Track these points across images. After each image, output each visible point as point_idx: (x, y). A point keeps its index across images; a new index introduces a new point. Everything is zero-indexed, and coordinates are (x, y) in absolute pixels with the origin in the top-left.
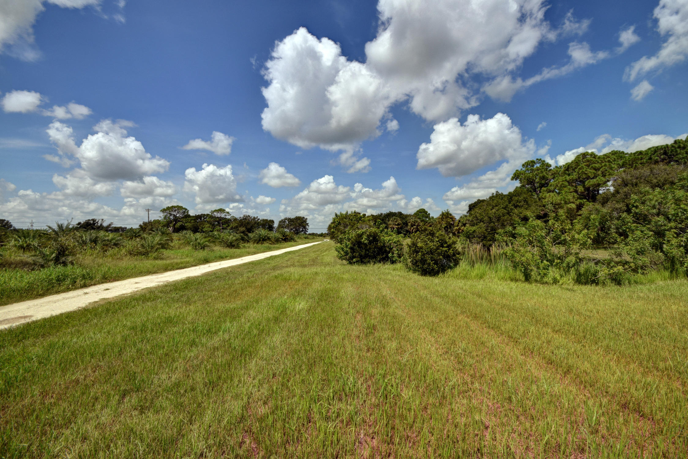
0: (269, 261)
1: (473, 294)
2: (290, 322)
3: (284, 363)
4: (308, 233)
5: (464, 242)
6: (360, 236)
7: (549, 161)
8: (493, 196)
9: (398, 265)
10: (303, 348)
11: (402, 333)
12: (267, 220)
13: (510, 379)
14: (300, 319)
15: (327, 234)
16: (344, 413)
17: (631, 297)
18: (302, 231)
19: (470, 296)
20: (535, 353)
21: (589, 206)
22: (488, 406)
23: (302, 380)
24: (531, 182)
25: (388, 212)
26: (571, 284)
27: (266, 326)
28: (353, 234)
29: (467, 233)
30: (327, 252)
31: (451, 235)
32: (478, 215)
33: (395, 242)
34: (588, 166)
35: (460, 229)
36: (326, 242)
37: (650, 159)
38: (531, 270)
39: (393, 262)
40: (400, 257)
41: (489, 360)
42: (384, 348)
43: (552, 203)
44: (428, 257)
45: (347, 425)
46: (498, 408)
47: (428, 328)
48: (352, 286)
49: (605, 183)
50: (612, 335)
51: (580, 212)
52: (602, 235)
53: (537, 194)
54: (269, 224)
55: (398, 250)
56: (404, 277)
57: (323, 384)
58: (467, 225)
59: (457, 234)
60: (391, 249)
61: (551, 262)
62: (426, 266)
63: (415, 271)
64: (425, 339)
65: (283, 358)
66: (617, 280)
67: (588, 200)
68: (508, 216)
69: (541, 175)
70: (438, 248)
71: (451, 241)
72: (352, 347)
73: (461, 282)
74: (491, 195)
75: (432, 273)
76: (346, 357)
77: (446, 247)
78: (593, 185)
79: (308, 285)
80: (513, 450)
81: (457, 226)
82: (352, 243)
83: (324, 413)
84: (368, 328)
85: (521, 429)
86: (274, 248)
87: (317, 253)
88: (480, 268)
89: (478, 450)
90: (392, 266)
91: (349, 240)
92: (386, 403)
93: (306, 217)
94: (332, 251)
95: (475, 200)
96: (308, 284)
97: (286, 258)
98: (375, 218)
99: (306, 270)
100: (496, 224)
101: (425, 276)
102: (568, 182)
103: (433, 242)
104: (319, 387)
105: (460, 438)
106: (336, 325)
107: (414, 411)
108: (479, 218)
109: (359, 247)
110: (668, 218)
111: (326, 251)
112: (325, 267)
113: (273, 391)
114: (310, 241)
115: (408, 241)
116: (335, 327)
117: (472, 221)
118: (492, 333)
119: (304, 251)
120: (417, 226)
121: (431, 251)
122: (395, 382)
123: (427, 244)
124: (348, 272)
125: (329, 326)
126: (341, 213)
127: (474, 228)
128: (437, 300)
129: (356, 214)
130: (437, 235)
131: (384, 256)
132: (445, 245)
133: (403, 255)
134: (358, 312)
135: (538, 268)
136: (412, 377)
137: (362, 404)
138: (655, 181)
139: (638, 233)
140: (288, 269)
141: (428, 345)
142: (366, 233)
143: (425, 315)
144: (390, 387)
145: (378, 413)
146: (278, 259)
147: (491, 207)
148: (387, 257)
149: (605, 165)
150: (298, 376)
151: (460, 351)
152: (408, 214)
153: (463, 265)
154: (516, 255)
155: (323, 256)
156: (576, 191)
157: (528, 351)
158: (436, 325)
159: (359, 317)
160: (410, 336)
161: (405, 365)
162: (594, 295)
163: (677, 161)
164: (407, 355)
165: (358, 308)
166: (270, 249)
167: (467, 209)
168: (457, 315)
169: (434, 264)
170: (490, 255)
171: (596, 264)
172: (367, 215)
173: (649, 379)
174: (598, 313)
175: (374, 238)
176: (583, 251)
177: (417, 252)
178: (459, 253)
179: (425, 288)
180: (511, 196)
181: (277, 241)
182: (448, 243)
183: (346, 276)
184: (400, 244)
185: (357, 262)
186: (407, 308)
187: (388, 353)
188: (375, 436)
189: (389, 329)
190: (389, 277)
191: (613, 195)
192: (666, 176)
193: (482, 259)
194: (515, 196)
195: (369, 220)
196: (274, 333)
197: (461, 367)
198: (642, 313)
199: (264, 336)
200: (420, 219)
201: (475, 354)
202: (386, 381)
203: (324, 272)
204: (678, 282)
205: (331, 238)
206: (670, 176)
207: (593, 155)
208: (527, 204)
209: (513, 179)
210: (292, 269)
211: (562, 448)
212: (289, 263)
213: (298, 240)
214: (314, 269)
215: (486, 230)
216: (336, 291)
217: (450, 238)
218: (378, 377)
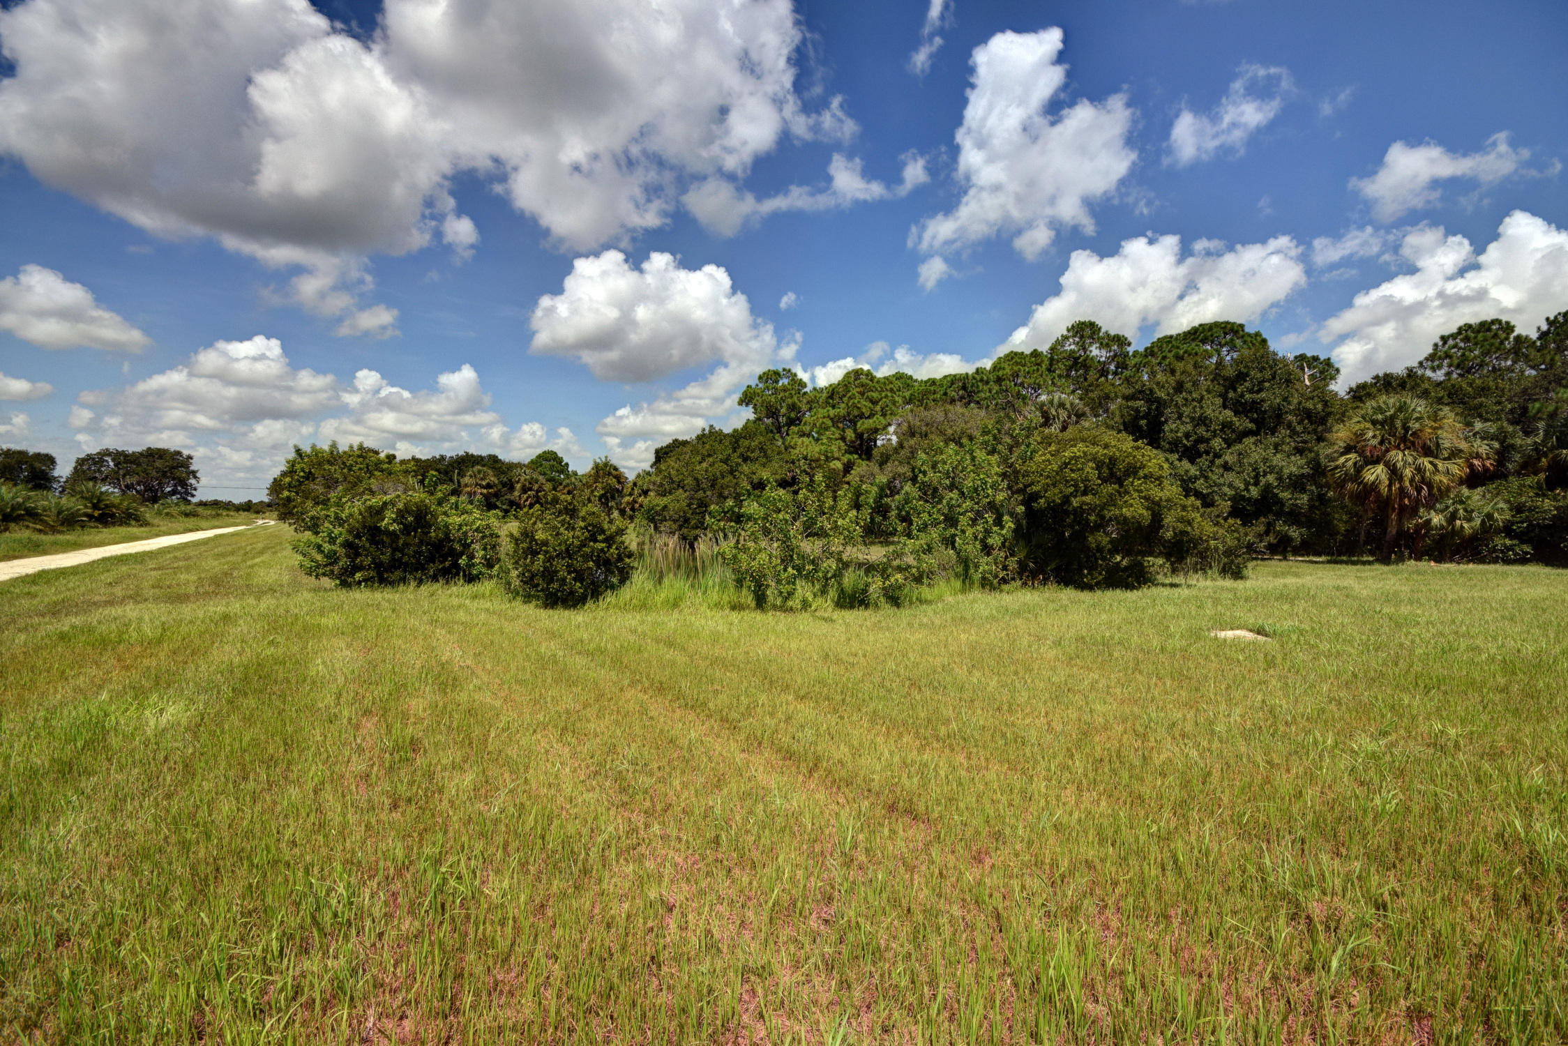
0: (34, 589)
1: (657, 641)
2: (121, 768)
3: (99, 896)
4: (194, 500)
5: (642, 530)
6: (378, 512)
7: (803, 375)
8: (704, 435)
9: (486, 586)
10: (173, 839)
11: (490, 748)
12: (22, 454)
13: (716, 802)
14: (161, 756)
15: (269, 505)
16: (316, 981)
17: (910, 625)
18: (174, 493)
19: (651, 647)
20: (765, 743)
21: (862, 467)
22: (676, 865)
23: (170, 930)
24: (772, 412)
25: (461, 453)
26: (830, 609)
27: (23, 793)
28: (354, 508)
29: (649, 510)
30: (265, 557)
31: (616, 514)
32: (673, 472)
33: (477, 530)
34: (862, 394)
35: (635, 501)
36: (265, 528)
37: (945, 394)
38: (768, 586)
39: (471, 579)
40: (490, 565)
41: (683, 772)
42: (441, 791)
43: (805, 458)
44: (560, 566)
45: (324, 1011)
46: (695, 863)
47: (556, 726)
48: (349, 646)
49: (885, 428)
50: (882, 692)
51: (849, 478)
52: (878, 519)
53: (782, 438)
54: (32, 467)
55: (485, 549)
56: (500, 614)
57: (246, 924)
58: (652, 494)
59: (630, 513)
60: (466, 546)
61: (799, 569)
62: (556, 585)
63: (528, 598)
64: (547, 752)
65: (96, 882)
66: (894, 598)
67: (860, 458)
68: (730, 477)
69: (790, 401)
70: (583, 545)
71: (614, 528)
72: (344, 805)
73: (634, 618)
74: (699, 432)
75: (571, 600)
76: (326, 836)
77: (602, 541)
78: (868, 430)
79: (193, 654)
80: (717, 935)
81: (631, 495)
82: (350, 532)
83: (250, 1000)
84: (397, 748)
85: (733, 892)
86: (55, 543)
87: (230, 558)
88: (675, 584)
89: (653, 958)
90: (469, 589)
91: (339, 521)
92: (441, 923)
93: (186, 452)
94: (285, 553)
95: (667, 441)
96: (191, 651)
97: (108, 577)
98: (421, 468)
99: (187, 610)
100: (709, 493)
101: (552, 608)
102: (832, 419)
103: (573, 529)
104: (233, 935)
105: (616, 948)
106: (296, 754)
107: (515, 921)
108: (676, 479)
109: (373, 541)
110: (963, 494)
111: (262, 552)
112: (258, 599)
113: (59, 983)
114: (204, 524)
115: (513, 526)
116: (289, 763)
117: (661, 485)
118: (691, 716)
119: (178, 554)
120: (538, 491)
121: (567, 550)
122: (468, 867)
123: (558, 534)
124: (338, 608)
125: (271, 762)
126: (313, 447)
127: (663, 501)
128: (580, 661)
129: (364, 453)
130: (582, 513)
131: (447, 564)
132: (600, 538)
133: (499, 560)
134: (367, 713)
135: (779, 582)
136: (514, 845)
137: (374, 945)
138: (950, 432)
139: (925, 516)
140: (116, 611)
141: (554, 765)
142: (394, 506)
143: (549, 699)
144: (452, 883)
145: (416, 954)
146: (73, 582)
147: (699, 458)
148: (456, 565)
149: (886, 396)
150: (155, 922)
151: (626, 765)
152: (515, 461)
153: (640, 580)
154: (743, 557)
155: (252, 567)
156: (843, 439)
157: (755, 743)
158: (575, 717)
159: (369, 725)
160: (512, 752)
161: (496, 822)
162: (861, 626)
163: (978, 403)
164: (503, 796)
165: (367, 702)
166: (36, 549)
167: (652, 458)
168: (622, 690)
169: (575, 579)
170: (694, 559)
171: (867, 571)
172: (398, 459)
173: (926, 757)
174: (865, 656)
175: (419, 519)
176: (849, 548)
177: (535, 553)
178: (630, 555)
179: (552, 635)
180: (736, 437)
181: (69, 521)
182: (608, 533)
183: (329, 621)
184: (491, 535)
185: (366, 580)
186: (506, 687)
187: (451, 802)
188: (408, 1013)
189: (455, 743)
190: (461, 615)
191: (896, 451)
192: (963, 425)
193: (679, 567)
194: (745, 438)
195: (406, 472)
196: (57, 813)
197: (626, 799)
198: (924, 651)
199: (17, 826)
200: (544, 474)
201: (656, 766)
202: (443, 870)
203: (255, 614)
204: (971, 596)
205: (283, 517)
206: (969, 425)
207: (869, 374)
208: (766, 456)
209: (741, 402)
210: (130, 611)
211: (799, 904)
212: (118, 591)
213: (156, 521)
214: (217, 607)
215: (689, 505)
216: (297, 662)
217: (611, 522)
218: (422, 865)
